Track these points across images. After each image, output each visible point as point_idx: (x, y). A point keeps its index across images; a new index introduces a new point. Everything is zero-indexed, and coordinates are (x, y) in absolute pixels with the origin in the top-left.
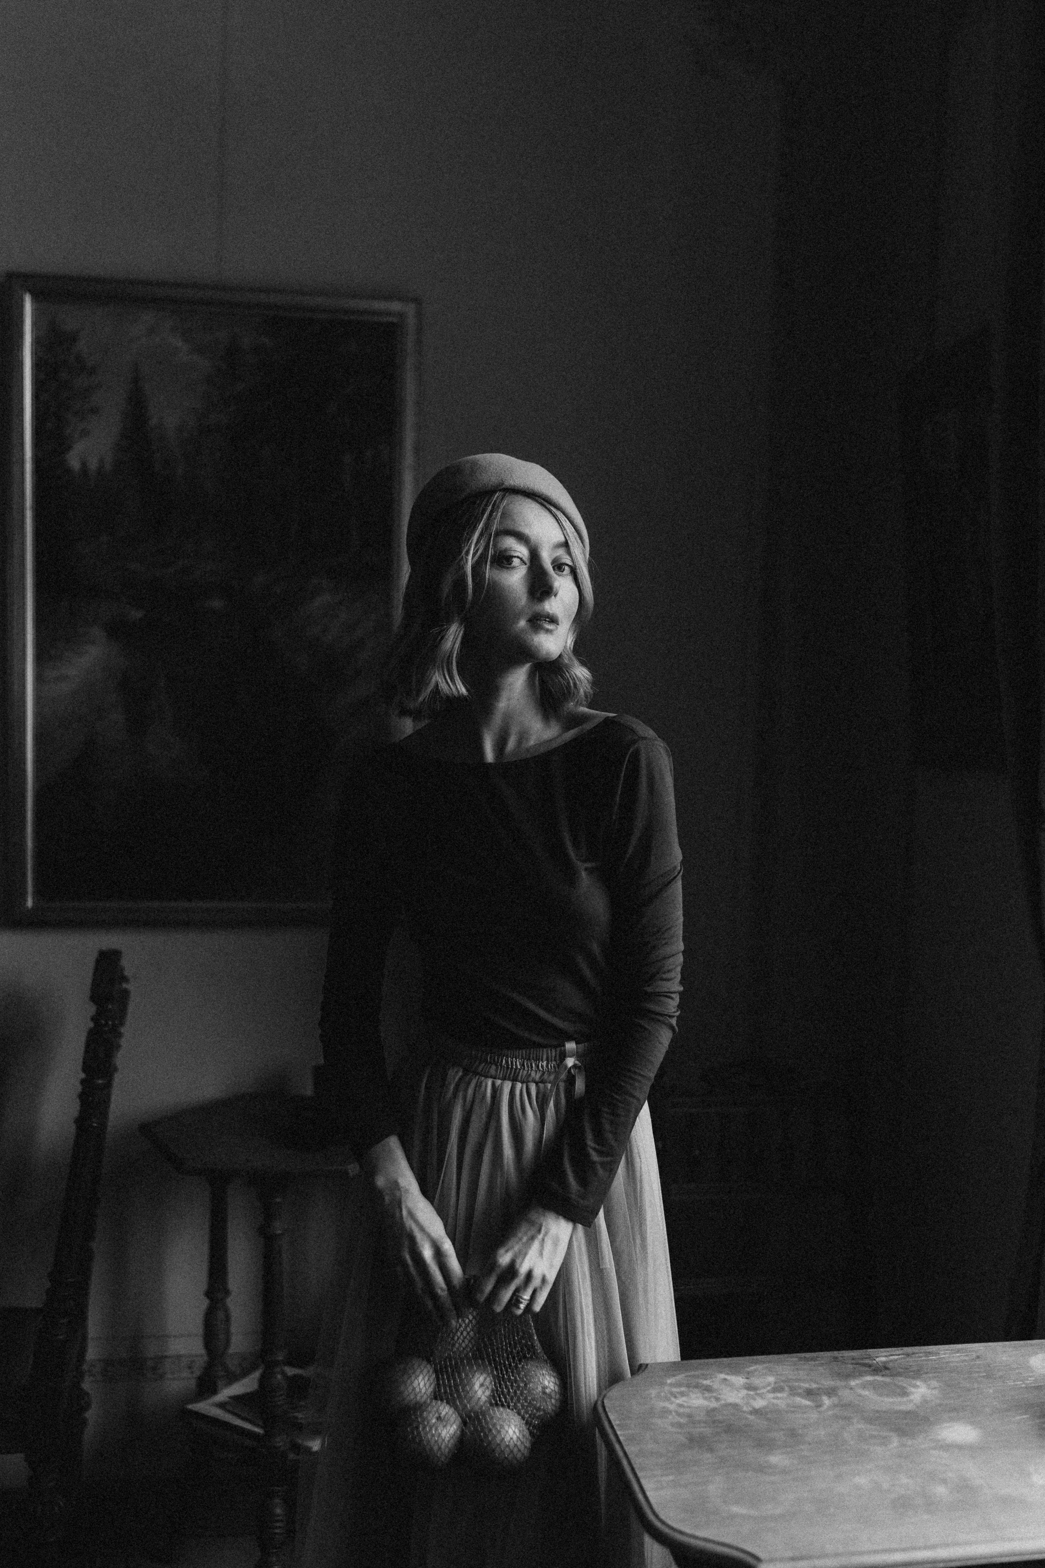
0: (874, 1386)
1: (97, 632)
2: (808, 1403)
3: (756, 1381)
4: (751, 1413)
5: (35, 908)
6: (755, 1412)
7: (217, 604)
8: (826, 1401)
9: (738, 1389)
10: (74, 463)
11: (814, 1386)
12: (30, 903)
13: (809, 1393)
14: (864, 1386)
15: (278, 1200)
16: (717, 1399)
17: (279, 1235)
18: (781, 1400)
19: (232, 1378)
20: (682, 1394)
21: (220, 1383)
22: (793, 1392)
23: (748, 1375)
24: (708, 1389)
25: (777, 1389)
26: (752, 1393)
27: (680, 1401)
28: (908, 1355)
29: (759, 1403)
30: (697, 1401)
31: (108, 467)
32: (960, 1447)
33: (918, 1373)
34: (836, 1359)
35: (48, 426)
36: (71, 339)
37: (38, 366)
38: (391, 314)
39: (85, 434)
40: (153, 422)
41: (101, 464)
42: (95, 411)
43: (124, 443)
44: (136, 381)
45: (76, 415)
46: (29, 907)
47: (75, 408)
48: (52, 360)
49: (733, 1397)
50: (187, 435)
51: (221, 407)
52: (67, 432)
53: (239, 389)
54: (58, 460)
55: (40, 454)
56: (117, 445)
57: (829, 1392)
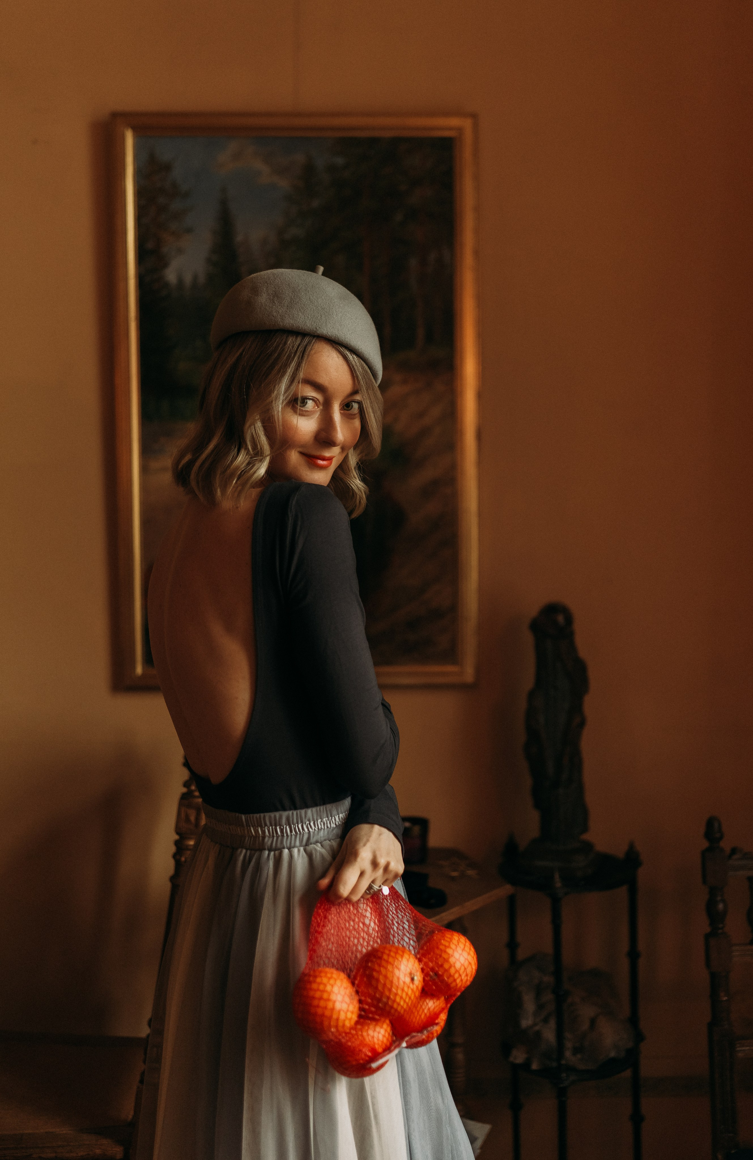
5: (144, 675)
10: (171, 276)
12: (139, 670)
31: (202, 279)
35: (150, 245)
36: (167, 168)
37: (139, 194)
38: (451, 129)
39: (180, 251)
40: (239, 238)
41: (195, 277)
42: (189, 230)
43: (215, 258)
44: (223, 203)
45: (172, 235)
46: (138, 674)
47: (171, 229)
48: (151, 187)
50: (269, 248)
51: (299, 222)
52: (165, 250)
53: (315, 204)
54: (157, 275)
55: (143, 271)
56: (209, 260)
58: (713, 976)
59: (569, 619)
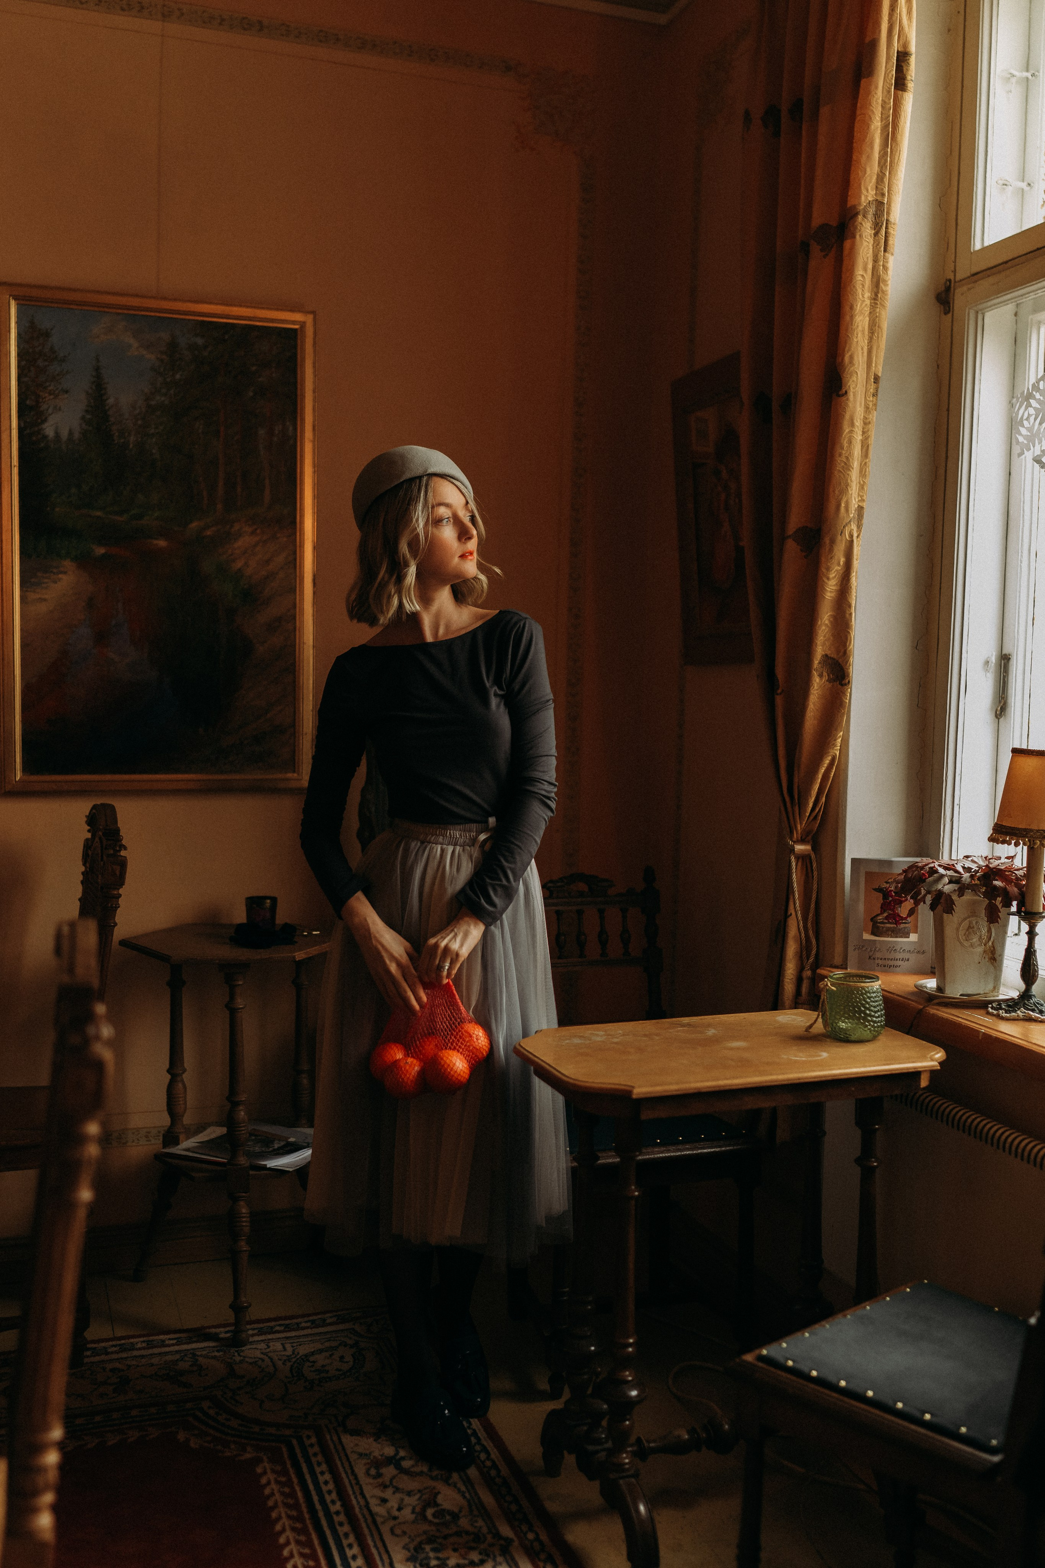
0: (683, 1031)
1: (68, 564)
2: (646, 1038)
3: (611, 1032)
4: (612, 1044)
5: (23, 781)
6: (616, 1043)
7: (162, 543)
9: (602, 1036)
10: (49, 430)
11: (647, 1032)
12: (19, 777)
13: (645, 1035)
14: (678, 1031)
15: (240, 983)
16: (590, 1040)
17: (240, 1008)
18: (628, 1038)
19: (191, 1132)
20: (568, 1039)
21: (182, 1137)
22: (634, 1034)
23: (606, 1031)
24: (583, 1037)
25: (624, 1034)
26: (610, 1037)
28: (702, 1019)
29: (615, 1040)
30: (577, 1041)
31: (77, 435)
32: (738, 1049)
33: (709, 1025)
34: (658, 1023)
35: (28, 402)
36: (46, 335)
37: (20, 355)
38: (294, 322)
39: (57, 409)
40: (111, 401)
41: (71, 433)
42: (66, 391)
43: (89, 417)
44: (97, 369)
45: (50, 394)
46: (17, 780)
47: (50, 388)
48: (31, 350)
49: (599, 1039)
50: (137, 412)
51: (164, 391)
52: (44, 407)
53: (178, 376)
54: (36, 429)
55: (22, 425)
56: (83, 418)
57: (657, 1035)
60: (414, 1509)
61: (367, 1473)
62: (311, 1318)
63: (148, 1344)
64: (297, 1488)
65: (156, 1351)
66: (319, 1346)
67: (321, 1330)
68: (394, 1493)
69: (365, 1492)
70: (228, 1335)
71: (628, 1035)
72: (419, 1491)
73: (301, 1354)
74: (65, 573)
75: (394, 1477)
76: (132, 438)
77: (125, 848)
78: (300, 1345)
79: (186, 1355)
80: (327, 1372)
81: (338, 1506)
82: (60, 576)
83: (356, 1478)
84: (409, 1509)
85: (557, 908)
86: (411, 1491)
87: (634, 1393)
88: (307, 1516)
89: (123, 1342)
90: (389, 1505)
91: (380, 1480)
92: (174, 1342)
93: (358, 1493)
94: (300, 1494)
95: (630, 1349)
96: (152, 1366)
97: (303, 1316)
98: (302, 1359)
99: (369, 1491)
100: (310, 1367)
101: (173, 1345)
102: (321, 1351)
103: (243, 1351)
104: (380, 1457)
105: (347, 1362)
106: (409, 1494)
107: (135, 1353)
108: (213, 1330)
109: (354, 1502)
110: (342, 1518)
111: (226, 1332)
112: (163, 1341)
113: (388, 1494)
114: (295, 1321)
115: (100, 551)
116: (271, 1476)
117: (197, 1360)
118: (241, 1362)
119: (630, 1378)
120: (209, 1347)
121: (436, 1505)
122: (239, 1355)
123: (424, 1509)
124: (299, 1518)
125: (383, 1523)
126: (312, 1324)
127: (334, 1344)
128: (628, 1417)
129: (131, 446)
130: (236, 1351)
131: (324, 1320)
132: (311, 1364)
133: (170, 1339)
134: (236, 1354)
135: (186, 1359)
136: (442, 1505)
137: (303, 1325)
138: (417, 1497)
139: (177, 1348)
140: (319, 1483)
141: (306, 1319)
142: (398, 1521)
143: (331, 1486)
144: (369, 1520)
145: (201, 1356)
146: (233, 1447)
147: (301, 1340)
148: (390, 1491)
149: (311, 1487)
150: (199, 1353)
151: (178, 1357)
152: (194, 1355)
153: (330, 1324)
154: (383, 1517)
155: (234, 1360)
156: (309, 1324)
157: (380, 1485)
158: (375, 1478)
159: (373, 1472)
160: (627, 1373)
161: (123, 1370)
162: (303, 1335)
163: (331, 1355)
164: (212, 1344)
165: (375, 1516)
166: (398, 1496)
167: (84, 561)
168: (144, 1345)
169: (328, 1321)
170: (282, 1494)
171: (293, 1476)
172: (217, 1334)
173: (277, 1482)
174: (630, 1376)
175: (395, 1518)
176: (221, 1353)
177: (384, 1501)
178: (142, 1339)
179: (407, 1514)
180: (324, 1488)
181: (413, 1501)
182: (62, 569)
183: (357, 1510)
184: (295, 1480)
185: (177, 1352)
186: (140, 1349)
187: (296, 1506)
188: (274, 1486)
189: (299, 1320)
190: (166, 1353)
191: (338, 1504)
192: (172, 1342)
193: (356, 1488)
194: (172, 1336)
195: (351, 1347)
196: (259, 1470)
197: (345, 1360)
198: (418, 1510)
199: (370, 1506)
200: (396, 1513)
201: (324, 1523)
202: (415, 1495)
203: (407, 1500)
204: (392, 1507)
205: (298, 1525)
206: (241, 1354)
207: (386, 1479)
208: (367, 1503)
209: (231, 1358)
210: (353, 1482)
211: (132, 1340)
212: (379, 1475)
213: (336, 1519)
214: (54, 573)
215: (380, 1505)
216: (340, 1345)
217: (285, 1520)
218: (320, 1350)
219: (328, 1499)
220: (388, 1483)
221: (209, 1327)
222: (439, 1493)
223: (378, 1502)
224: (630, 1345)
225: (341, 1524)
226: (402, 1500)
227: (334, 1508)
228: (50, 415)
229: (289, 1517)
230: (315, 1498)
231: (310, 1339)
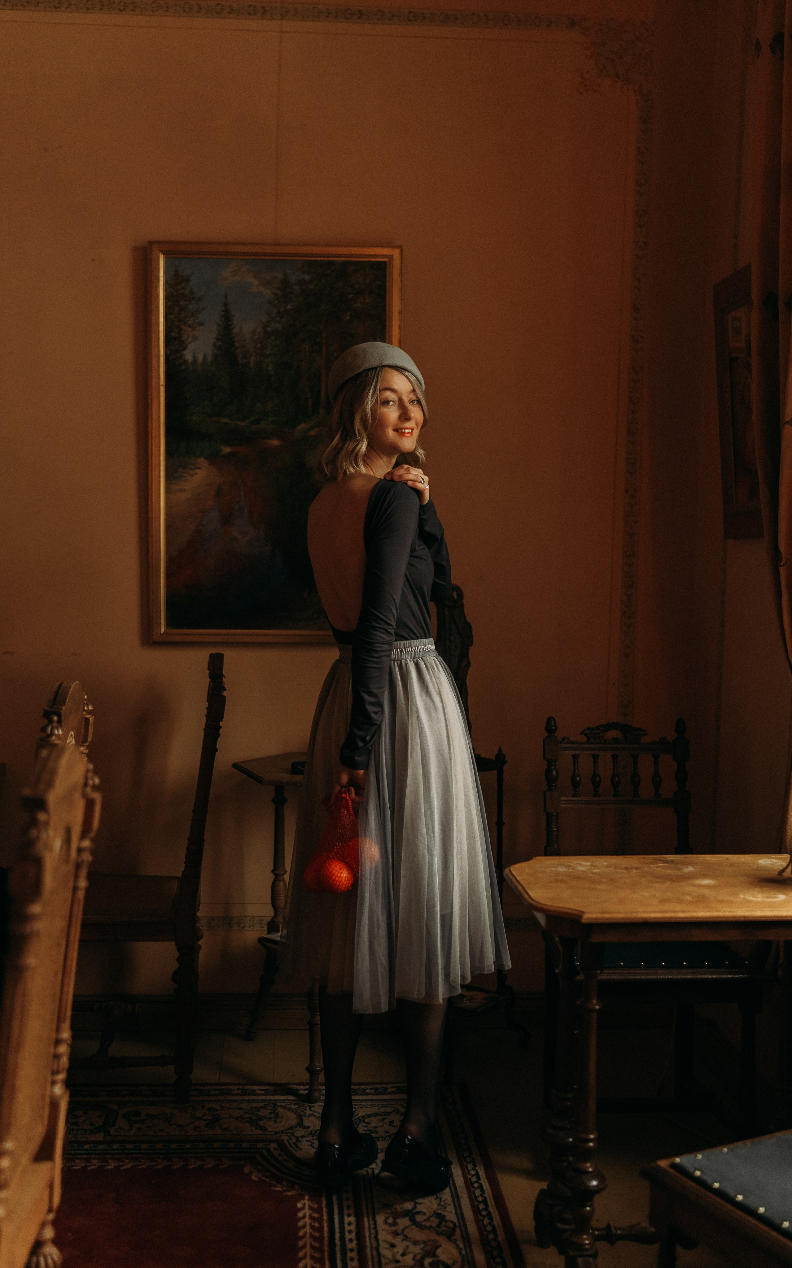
0: (663, 867)
1: (202, 461)
2: (624, 871)
3: (596, 864)
4: (591, 873)
5: (166, 634)
6: (594, 873)
7: (275, 442)
8: (634, 871)
9: (585, 866)
10: (188, 355)
11: (628, 866)
12: (162, 630)
13: (626, 868)
14: (657, 867)
16: (573, 869)
18: (608, 870)
20: (554, 867)
21: (278, 927)
22: (616, 867)
23: (592, 862)
24: (569, 866)
25: (607, 866)
26: (593, 867)
27: (552, 869)
28: (686, 857)
29: (597, 871)
30: (561, 869)
31: (209, 358)
32: (704, 886)
33: (689, 864)
34: (644, 858)
35: (173, 334)
36: (187, 280)
37: (167, 298)
38: (384, 256)
39: (195, 338)
40: (236, 330)
41: (205, 357)
42: (201, 324)
43: (219, 343)
44: (226, 305)
45: (190, 327)
46: (162, 632)
47: (189, 323)
48: (175, 293)
49: (583, 869)
50: (257, 337)
51: (277, 319)
52: (185, 337)
53: (289, 307)
54: (179, 355)
55: (168, 352)
56: (214, 345)
57: (637, 868)
58: (549, 816)
59: (460, 595)
60: (415, 1256)
61: (386, 1222)
62: (376, 1086)
63: (242, 1092)
64: (325, 1224)
65: (246, 1098)
66: (376, 1110)
67: (381, 1097)
68: (402, 1241)
69: (379, 1236)
70: (306, 1092)
71: (611, 867)
72: (424, 1242)
73: (360, 1115)
74: (199, 468)
75: (406, 1228)
76: (252, 359)
77: (225, 689)
78: (361, 1108)
79: (268, 1104)
80: (377, 1132)
81: (353, 1245)
82: (197, 471)
83: (375, 1224)
84: (411, 1256)
85: (593, 752)
86: (418, 1241)
87: (595, 1183)
88: (326, 1248)
89: (223, 1087)
90: (395, 1250)
91: (394, 1228)
92: (263, 1092)
93: (373, 1236)
94: (326, 1230)
95: (591, 1144)
96: (240, 1110)
97: (369, 1084)
98: (360, 1120)
99: (382, 1235)
100: (364, 1127)
101: (261, 1095)
102: (376, 1115)
103: (314, 1107)
104: (400, 1210)
105: (395, 1126)
106: (415, 1243)
107: (230, 1098)
108: (295, 1087)
109: (368, 1243)
110: (354, 1254)
111: (305, 1090)
112: (254, 1091)
113: (398, 1241)
114: (363, 1087)
115: (227, 450)
116: (307, 1211)
117: (276, 1109)
118: (310, 1116)
119: (591, 1170)
120: (289, 1100)
121: (435, 1255)
122: (310, 1110)
123: (423, 1258)
124: (320, 1250)
125: (386, 1264)
126: (375, 1091)
127: (389, 1110)
128: (589, 1203)
129: (252, 365)
130: (309, 1106)
131: (386, 1089)
132: (365, 1125)
133: (260, 1090)
134: (308, 1109)
135: (268, 1107)
136: (438, 1256)
137: (368, 1091)
138: (422, 1246)
139: (264, 1097)
140: (344, 1223)
141: (372, 1087)
142: (400, 1264)
143: (353, 1228)
144: (376, 1259)
145: (281, 1106)
146: (284, 1183)
147: (363, 1103)
148: (400, 1238)
149: (337, 1225)
150: (279, 1104)
151: (262, 1104)
152: (275, 1105)
153: (391, 1093)
154: (388, 1259)
155: (305, 1113)
156: (373, 1091)
157: (393, 1233)
158: (390, 1225)
159: (390, 1220)
160: (588, 1165)
161: (217, 1110)
162: (366, 1100)
163: (383, 1120)
164: (291, 1098)
165: (382, 1258)
166: (406, 1243)
167: (214, 458)
168: (239, 1092)
169: (389, 1090)
170: (312, 1227)
171: (325, 1214)
172: (297, 1090)
173: (311, 1217)
174: (591, 1167)
175: (397, 1261)
176: (297, 1106)
177: (393, 1246)
178: (238, 1087)
179: (408, 1260)
180: (347, 1228)
181: (417, 1249)
182: (197, 465)
183: (368, 1251)
184: (325, 1218)
185: (262, 1101)
186: (235, 1095)
187: (320, 1240)
188: (307, 1220)
189: (366, 1087)
190: (254, 1101)
191: (355, 1242)
192: (260, 1092)
193: (373, 1231)
194: (262, 1087)
195: (402, 1114)
196: (299, 1205)
197: (394, 1125)
198: (418, 1257)
199: (380, 1248)
200: (399, 1257)
201: (339, 1256)
202: (419, 1245)
203: (412, 1248)
204: (398, 1252)
205: (317, 1255)
206: (312, 1109)
207: (400, 1228)
208: (378, 1245)
209: (303, 1111)
210: (372, 1226)
211: (230, 1087)
212: (395, 1224)
213: (349, 1254)
214: (191, 469)
215: (388, 1249)
216: (393, 1111)
217: (308, 1249)
218: (376, 1113)
219: (348, 1236)
220: (400, 1232)
221: (294, 1084)
222: (440, 1246)
223: (387, 1246)
224: (591, 1140)
225: (352, 1259)
226: (408, 1247)
227: (349, 1246)
228: (190, 343)
229: (312, 1247)
230: (337, 1235)
231: (370, 1104)
